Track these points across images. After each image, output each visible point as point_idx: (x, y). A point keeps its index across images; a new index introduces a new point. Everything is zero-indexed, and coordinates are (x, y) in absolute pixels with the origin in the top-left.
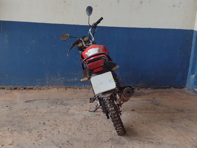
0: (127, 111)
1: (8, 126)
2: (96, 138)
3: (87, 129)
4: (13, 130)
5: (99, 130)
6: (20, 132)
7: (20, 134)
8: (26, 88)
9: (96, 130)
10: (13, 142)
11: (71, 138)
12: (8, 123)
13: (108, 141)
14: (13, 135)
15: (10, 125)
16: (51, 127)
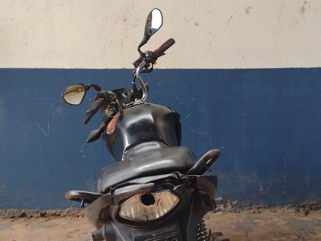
8: (45, 213)
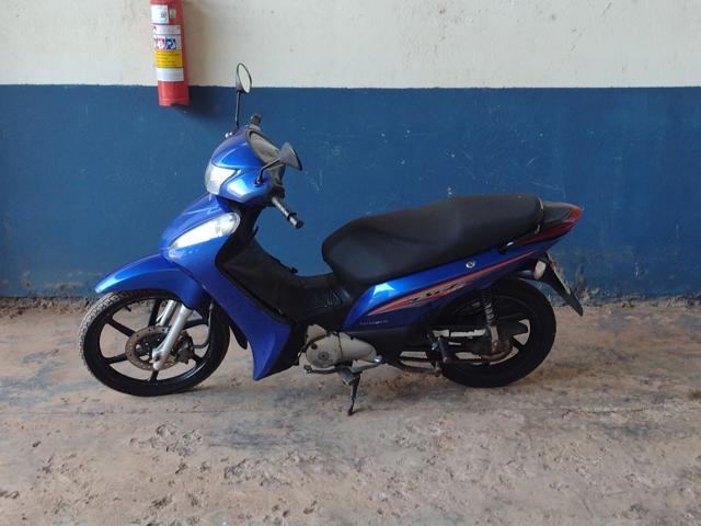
0: (677, 396)
1: (285, 443)
2: (580, 501)
3: (545, 467)
4: (306, 458)
5: (587, 471)
6: (330, 469)
7: (330, 473)
9: (577, 470)
10: (315, 502)
11: (496, 498)
12: (283, 432)
13: (625, 515)
14: (309, 476)
15: (294, 442)
16: (424, 454)
